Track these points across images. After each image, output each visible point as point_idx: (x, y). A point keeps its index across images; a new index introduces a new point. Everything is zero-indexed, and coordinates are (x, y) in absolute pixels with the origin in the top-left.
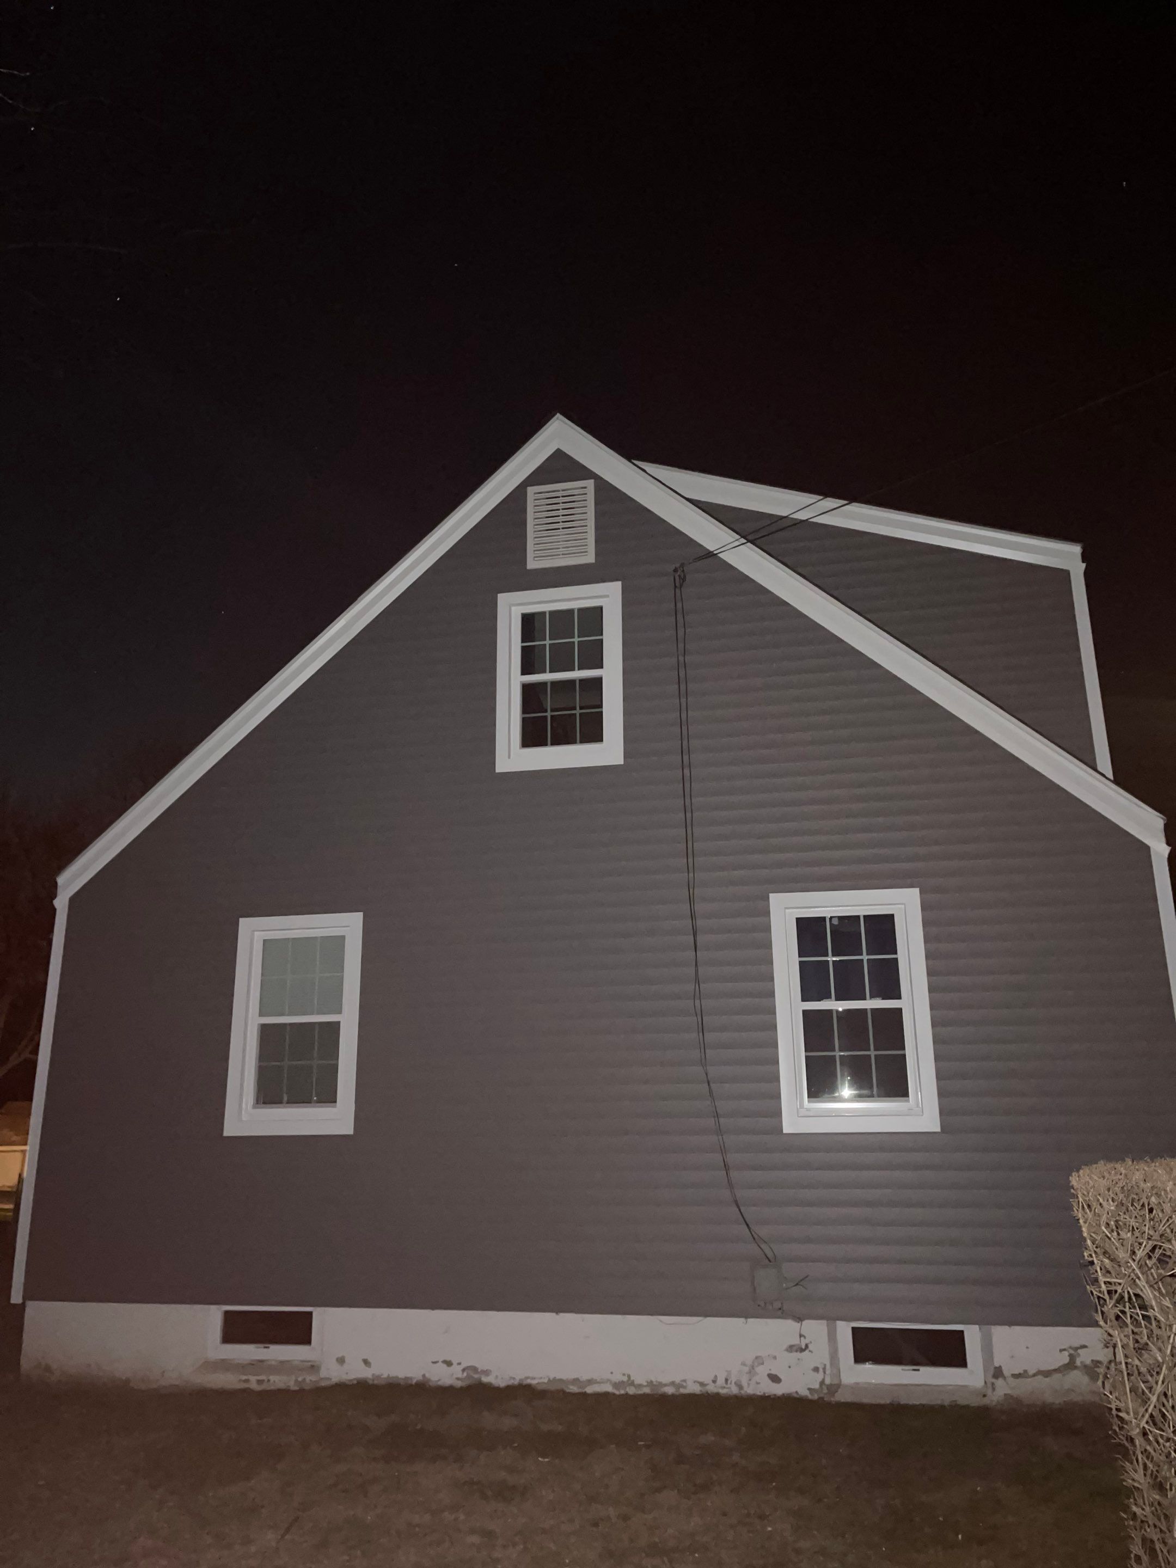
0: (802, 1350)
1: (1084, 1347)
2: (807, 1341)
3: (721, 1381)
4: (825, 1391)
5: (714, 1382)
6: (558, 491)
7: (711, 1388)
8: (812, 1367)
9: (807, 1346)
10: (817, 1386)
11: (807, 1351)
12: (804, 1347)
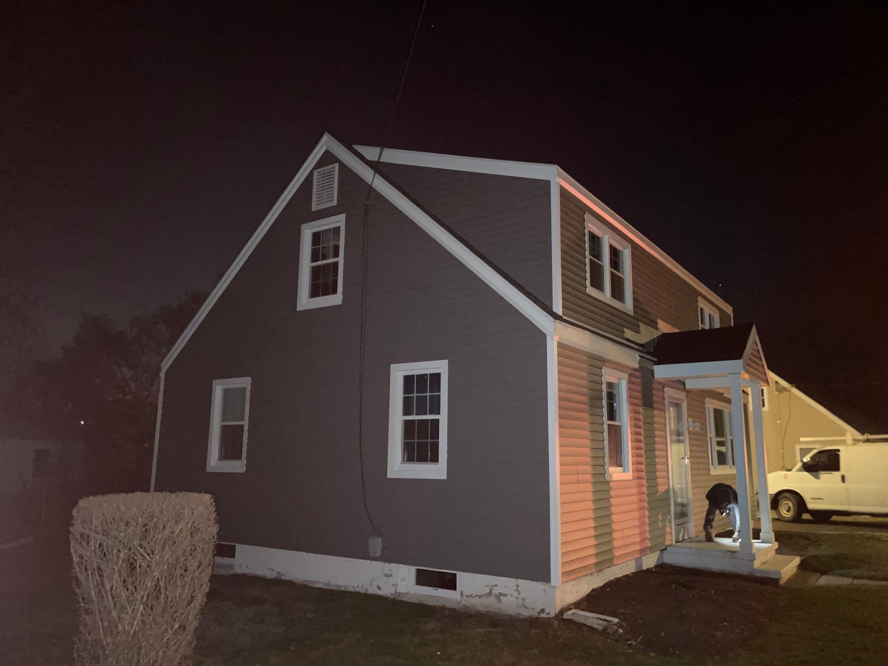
0: (389, 576)
1: (496, 585)
2: (392, 572)
3: (360, 587)
4: (397, 595)
5: (358, 587)
6: (325, 171)
7: (357, 590)
8: (392, 584)
9: (391, 575)
10: (394, 593)
11: (391, 577)
12: (390, 575)
